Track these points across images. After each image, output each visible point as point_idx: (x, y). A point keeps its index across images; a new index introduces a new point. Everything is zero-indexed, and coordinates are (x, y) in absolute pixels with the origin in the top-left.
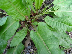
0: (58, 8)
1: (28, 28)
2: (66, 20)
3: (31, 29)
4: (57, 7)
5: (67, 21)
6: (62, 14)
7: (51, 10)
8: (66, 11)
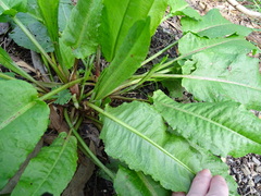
0: (195, 65)
1: (78, 131)
2: (229, 114)
3: (89, 136)
4: (192, 63)
5: (235, 117)
6: (208, 88)
7: (167, 71)
8: (219, 80)
